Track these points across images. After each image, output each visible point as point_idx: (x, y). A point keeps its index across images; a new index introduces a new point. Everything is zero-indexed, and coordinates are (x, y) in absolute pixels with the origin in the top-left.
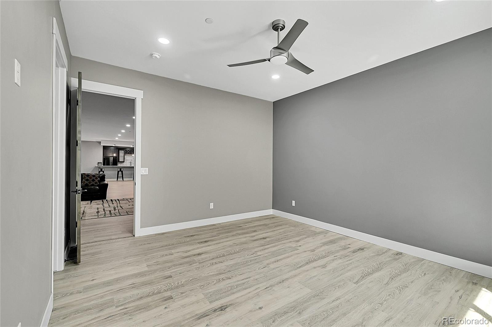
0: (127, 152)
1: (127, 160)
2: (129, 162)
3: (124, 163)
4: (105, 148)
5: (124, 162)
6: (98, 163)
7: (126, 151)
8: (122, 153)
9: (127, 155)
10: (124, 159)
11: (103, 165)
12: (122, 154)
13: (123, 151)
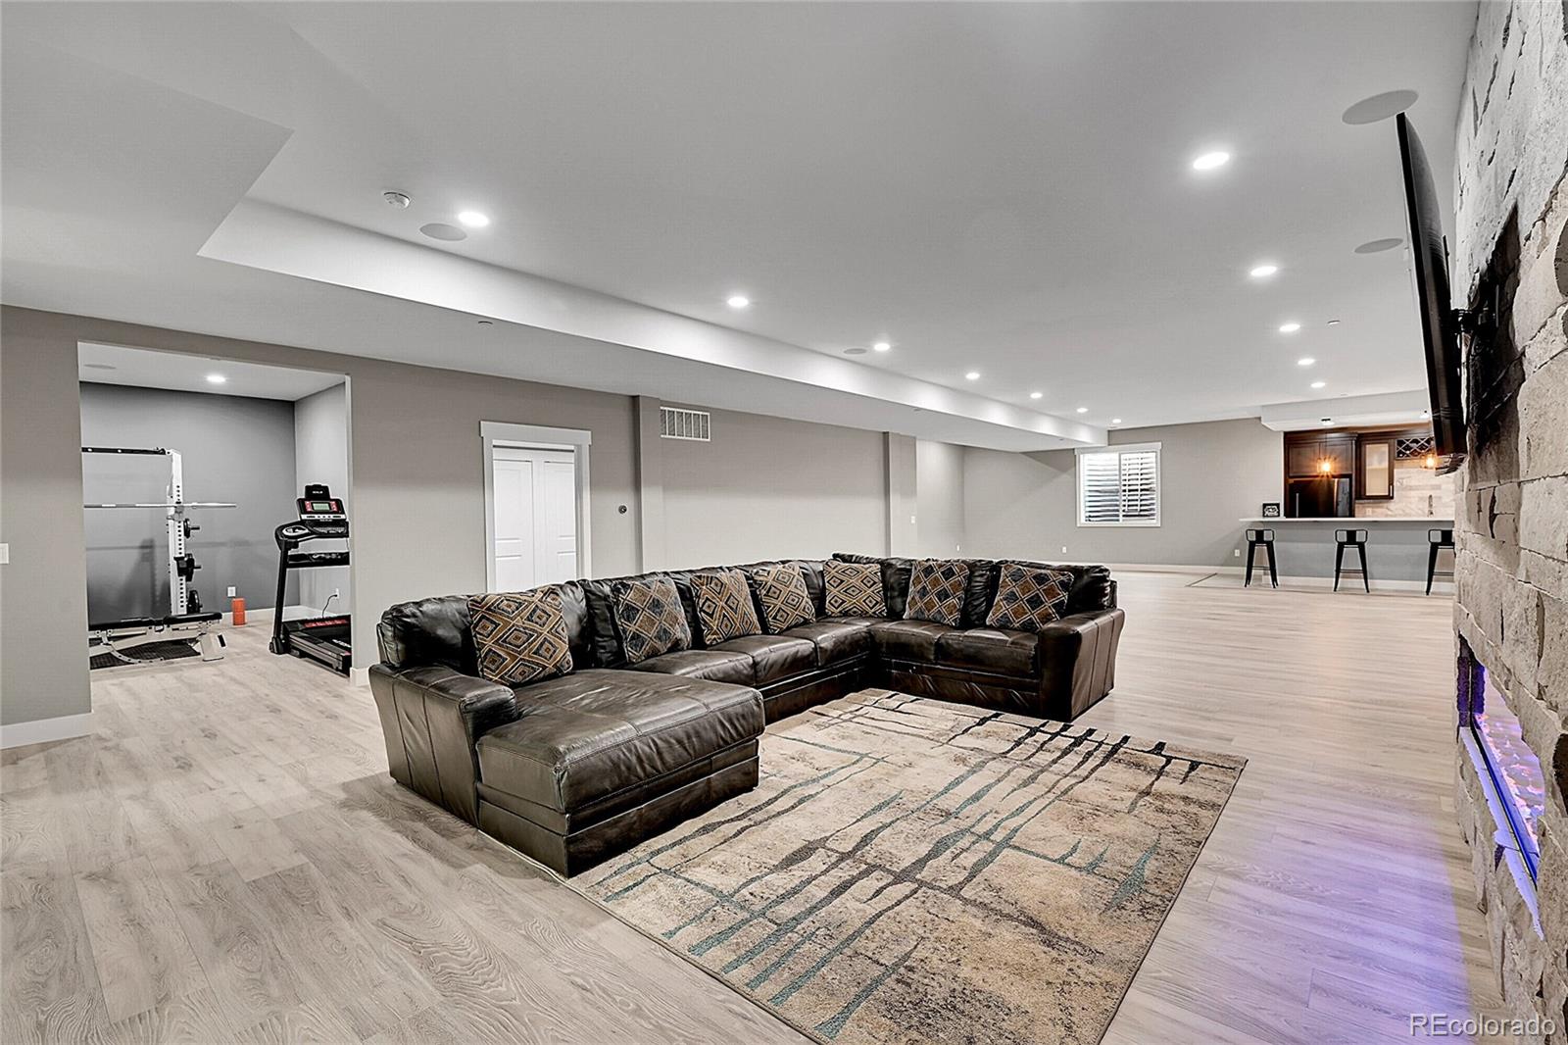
0: (1408, 448)
1: (1411, 488)
2: (1421, 499)
3: (1392, 505)
4: (1295, 441)
5: (1389, 497)
6: (1265, 505)
7: (1400, 443)
8: (1377, 458)
9: (1408, 463)
10: (1391, 483)
11: (1287, 515)
12: (1380, 462)
13: (1385, 448)
